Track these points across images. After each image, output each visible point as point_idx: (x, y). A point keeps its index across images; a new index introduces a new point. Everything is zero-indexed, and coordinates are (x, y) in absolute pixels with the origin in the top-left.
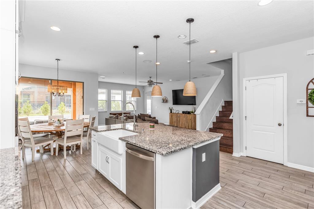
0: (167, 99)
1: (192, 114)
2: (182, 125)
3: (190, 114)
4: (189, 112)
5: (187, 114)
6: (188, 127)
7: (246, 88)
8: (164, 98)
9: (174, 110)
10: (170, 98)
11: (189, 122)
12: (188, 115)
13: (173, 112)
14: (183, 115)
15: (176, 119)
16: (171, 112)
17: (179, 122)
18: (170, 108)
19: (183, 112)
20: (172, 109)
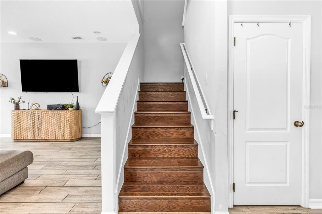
0: (5, 80)
1: (70, 109)
2: (47, 134)
3: (67, 109)
4: (63, 105)
5: (60, 110)
6: (63, 136)
7: (235, 41)
9: (26, 103)
10: (16, 78)
11: (64, 127)
12: (62, 112)
13: (21, 107)
14: (50, 112)
15: (30, 122)
16: (17, 108)
17: (40, 129)
18: (13, 99)
19: (50, 108)
20: (19, 101)
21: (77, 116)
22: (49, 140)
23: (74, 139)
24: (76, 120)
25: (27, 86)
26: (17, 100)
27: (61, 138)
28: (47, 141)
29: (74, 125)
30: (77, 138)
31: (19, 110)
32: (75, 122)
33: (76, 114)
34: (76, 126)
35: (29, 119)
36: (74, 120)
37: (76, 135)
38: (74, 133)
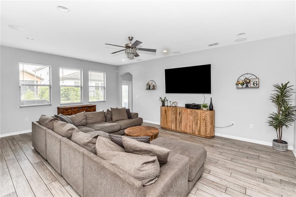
0: (155, 85)
1: (203, 109)
2: (186, 128)
5: (195, 109)
6: (199, 131)
8: (150, 83)
9: (169, 102)
10: (161, 82)
11: (200, 125)
13: (166, 105)
14: (188, 110)
15: (174, 116)
17: (181, 122)
18: (161, 98)
19: (188, 106)
20: (164, 100)
21: (212, 116)
22: (187, 133)
23: (209, 136)
24: (211, 120)
25: (170, 89)
26: (163, 99)
27: (197, 133)
28: (185, 133)
29: (210, 124)
30: (212, 136)
31: (164, 106)
32: (210, 121)
33: (211, 114)
34: (211, 125)
35: (173, 114)
36: (209, 119)
37: (211, 133)
38: (209, 131)
